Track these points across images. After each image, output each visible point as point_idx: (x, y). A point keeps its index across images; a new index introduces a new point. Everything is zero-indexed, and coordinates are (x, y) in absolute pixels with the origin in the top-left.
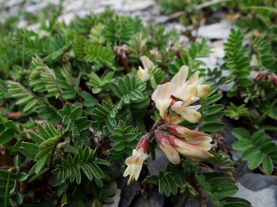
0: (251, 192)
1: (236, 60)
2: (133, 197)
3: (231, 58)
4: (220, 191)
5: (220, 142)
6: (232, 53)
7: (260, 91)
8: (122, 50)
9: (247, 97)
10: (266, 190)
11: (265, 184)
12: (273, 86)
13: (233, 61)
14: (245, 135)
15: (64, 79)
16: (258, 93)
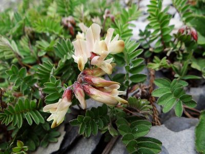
0: (172, 133)
1: (159, 18)
2: (75, 138)
3: (153, 17)
4: (138, 132)
5: (145, 91)
6: (154, 13)
7: (181, 44)
8: (67, 21)
9: (169, 50)
10: (187, 131)
11: (187, 125)
12: (192, 39)
13: (156, 20)
14: (165, 83)
15: (22, 47)
16: (178, 46)
